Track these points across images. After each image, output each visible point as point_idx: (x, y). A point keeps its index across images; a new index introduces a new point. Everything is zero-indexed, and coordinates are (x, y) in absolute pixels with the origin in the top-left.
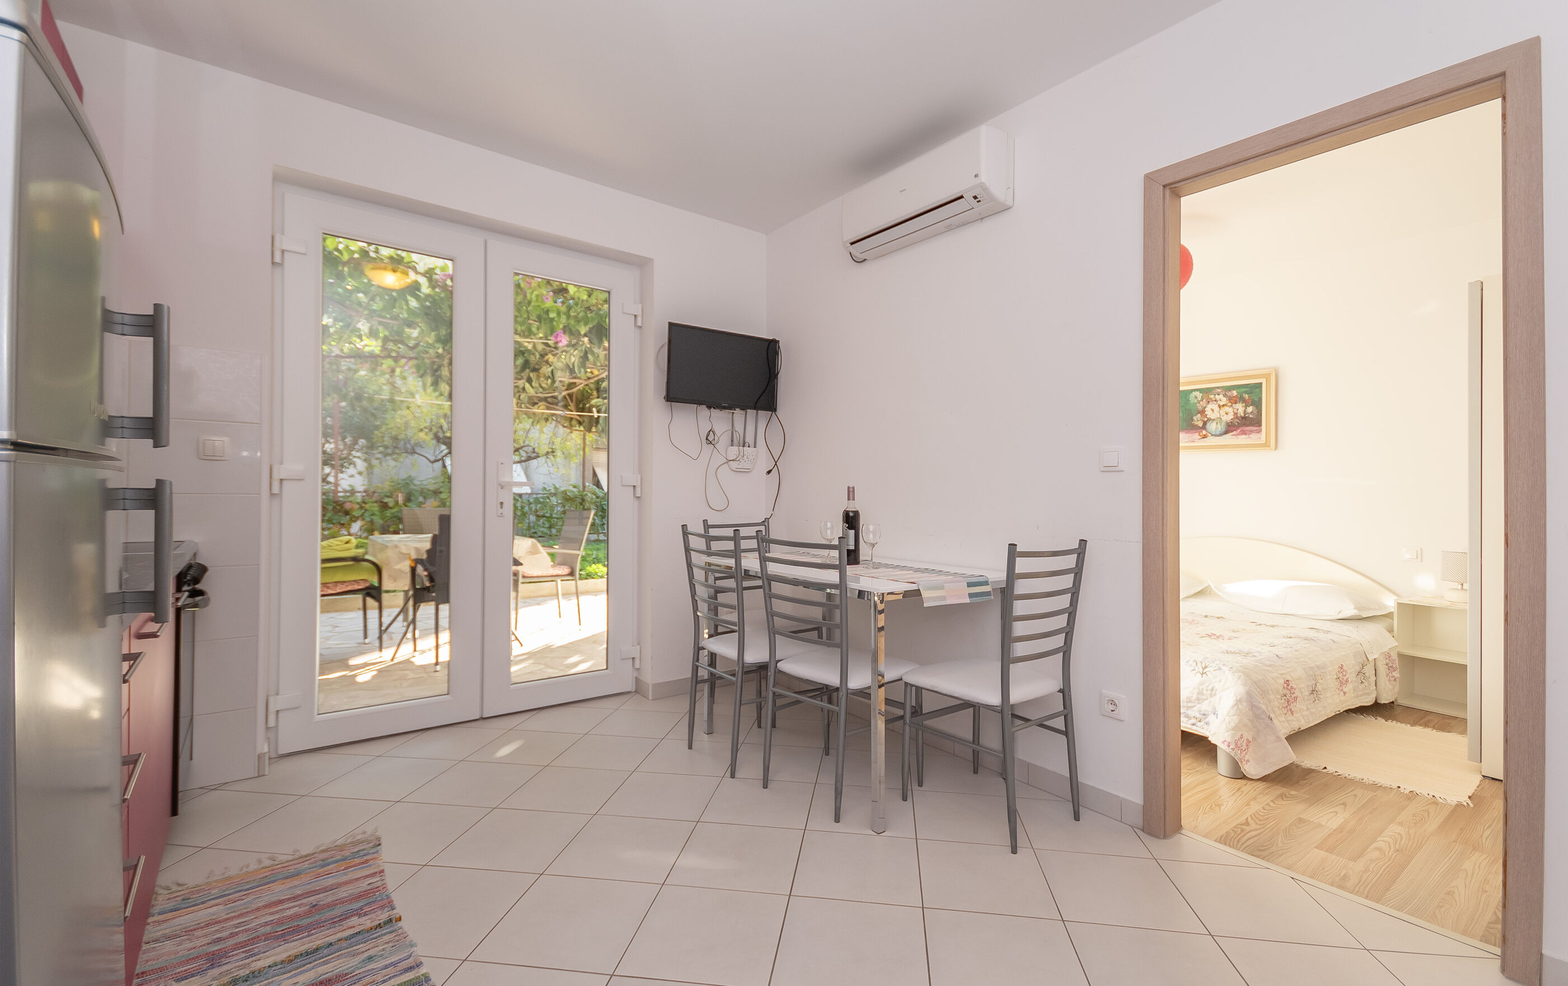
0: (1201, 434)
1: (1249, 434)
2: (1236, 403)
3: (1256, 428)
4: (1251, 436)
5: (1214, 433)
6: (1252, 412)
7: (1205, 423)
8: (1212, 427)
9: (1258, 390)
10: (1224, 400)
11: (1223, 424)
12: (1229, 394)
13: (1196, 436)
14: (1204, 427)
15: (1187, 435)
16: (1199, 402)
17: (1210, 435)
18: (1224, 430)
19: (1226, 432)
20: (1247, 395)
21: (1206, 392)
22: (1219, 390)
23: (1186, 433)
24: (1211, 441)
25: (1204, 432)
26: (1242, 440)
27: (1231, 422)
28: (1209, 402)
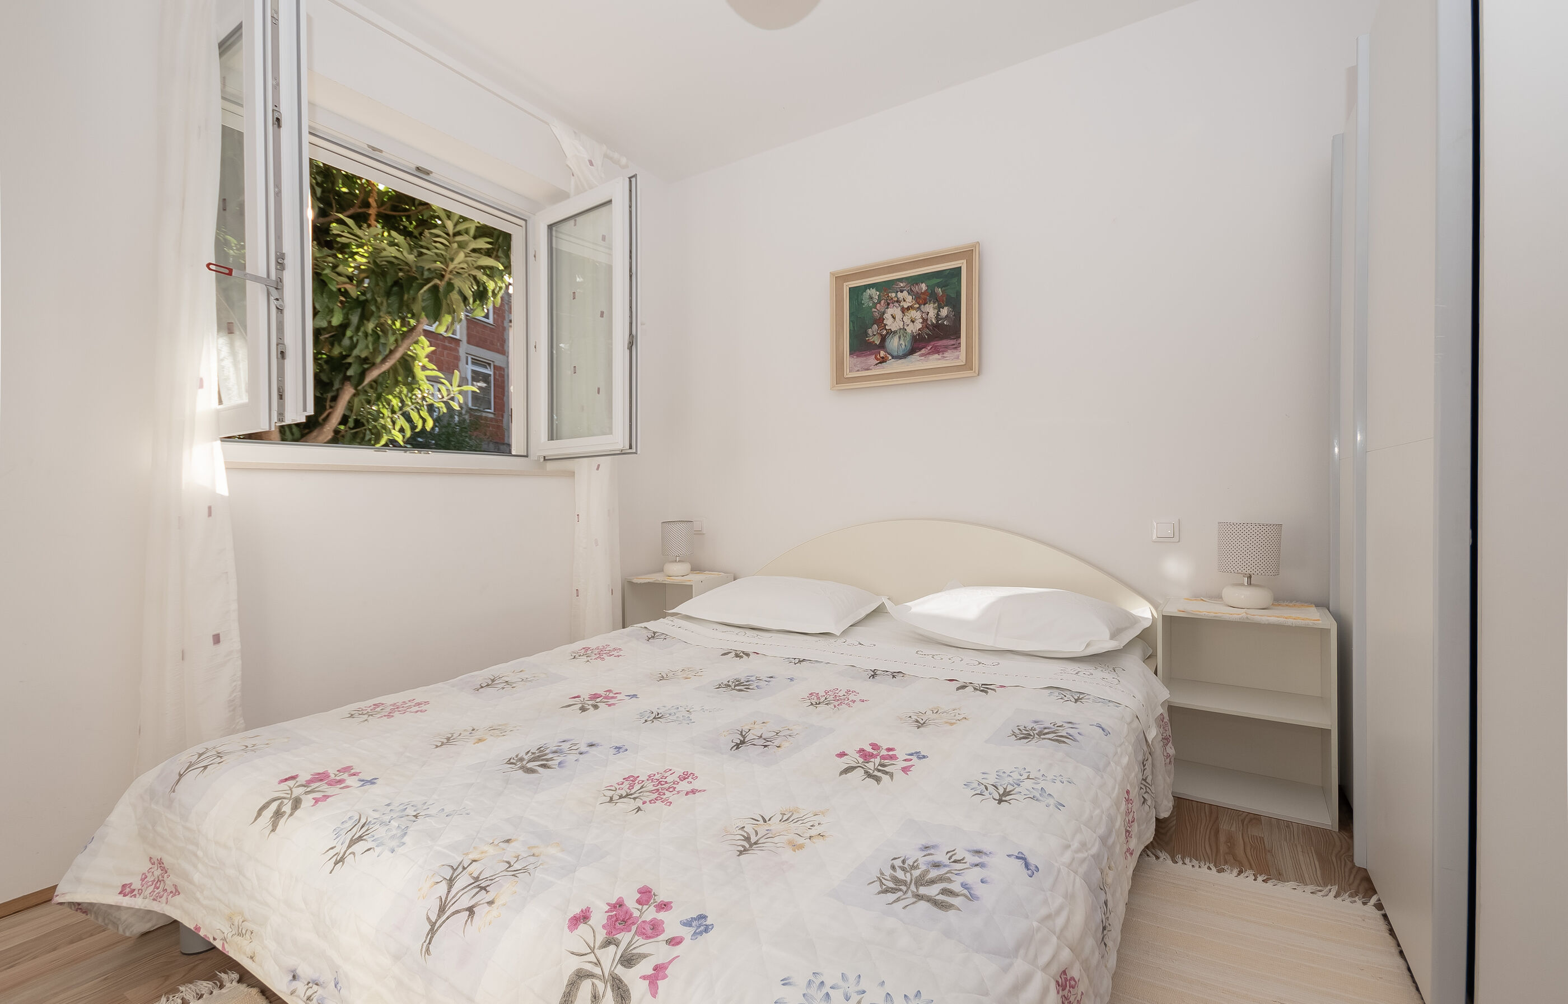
0: (878, 357)
1: (943, 352)
2: (924, 304)
3: (952, 342)
4: (946, 354)
5: (895, 354)
6: (947, 316)
7: (883, 339)
8: (894, 344)
9: (955, 280)
10: (909, 300)
11: (908, 338)
12: (916, 289)
13: (872, 360)
14: (882, 345)
15: (860, 359)
16: (875, 305)
17: (890, 358)
18: (909, 347)
19: (912, 352)
20: (940, 289)
21: (884, 287)
22: (902, 285)
23: (858, 356)
24: (894, 366)
25: (882, 353)
26: (934, 361)
27: (919, 334)
28: (888, 304)
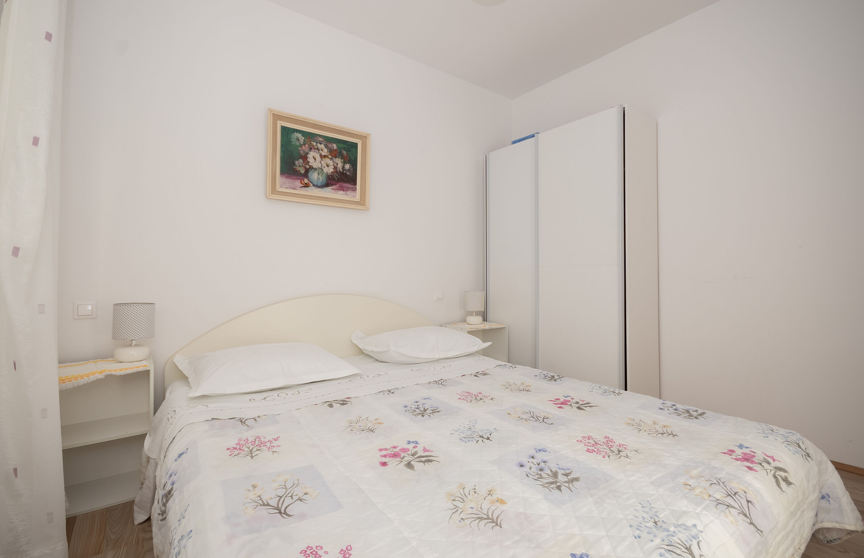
0: (303, 182)
1: (346, 191)
2: (336, 157)
3: (352, 186)
4: (348, 193)
5: (315, 183)
6: (349, 170)
7: (307, 171)
8: (314, 176)
9: (354, 150)
10: (325, 152)
11: (324, 176)
12: (330, 146)
13: (298, 183)
14: (306, 175)
15: (288, 180)
16: (301, 146)
17: (312, 185)
18: (325, 182)
19: (327, 185)
20: (345, 152)
21: (309, 136)
22: (320, 139)
23: (287, 177)
24: (313, 191)
25: (306, 181)
26: (340, 195)
27: (331, 175)
28: (311, 149)
